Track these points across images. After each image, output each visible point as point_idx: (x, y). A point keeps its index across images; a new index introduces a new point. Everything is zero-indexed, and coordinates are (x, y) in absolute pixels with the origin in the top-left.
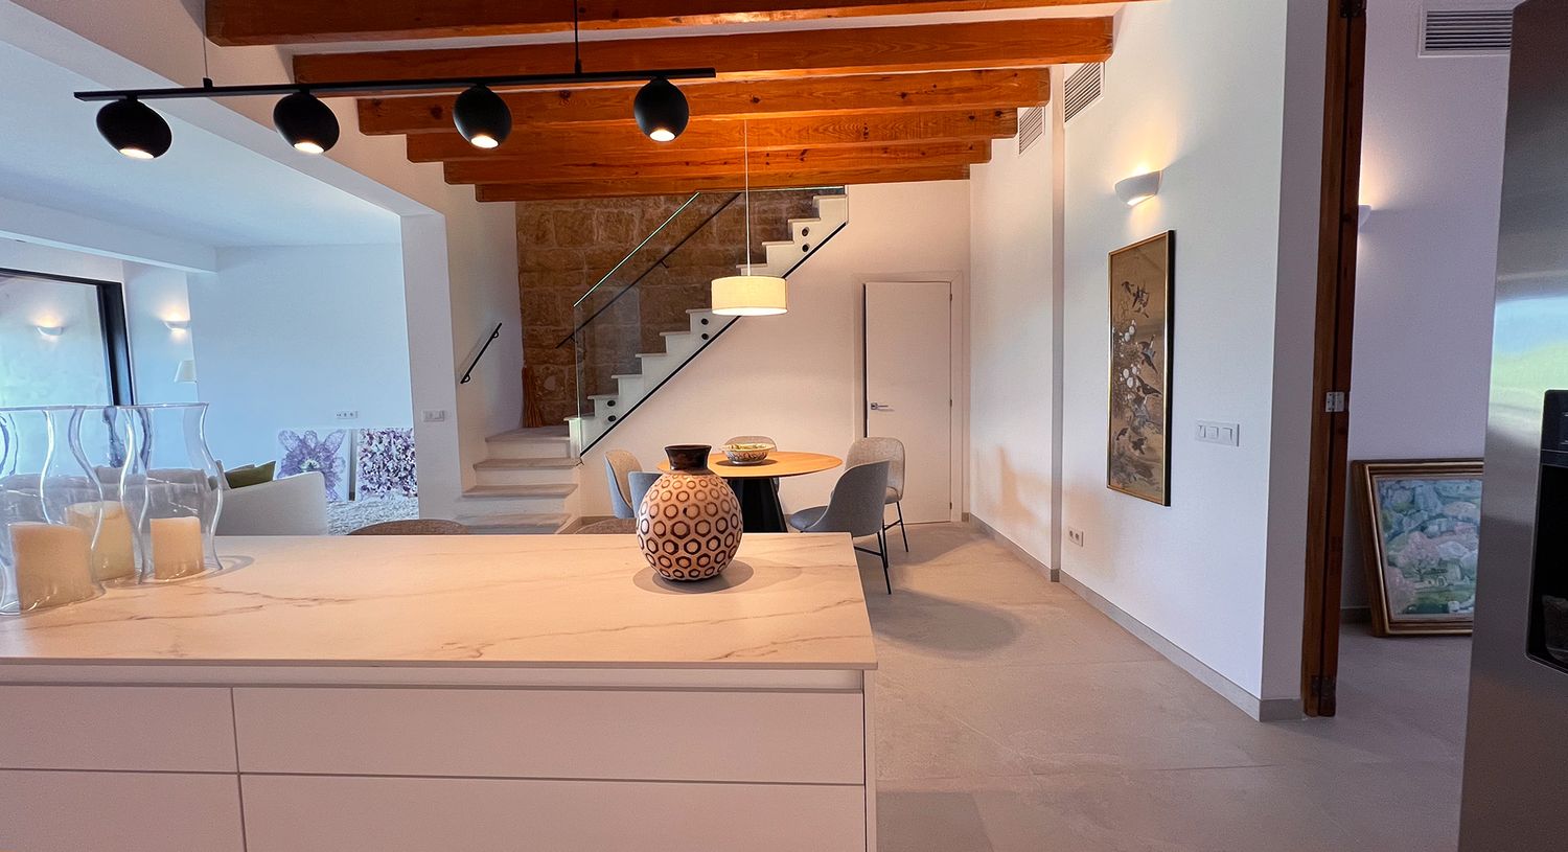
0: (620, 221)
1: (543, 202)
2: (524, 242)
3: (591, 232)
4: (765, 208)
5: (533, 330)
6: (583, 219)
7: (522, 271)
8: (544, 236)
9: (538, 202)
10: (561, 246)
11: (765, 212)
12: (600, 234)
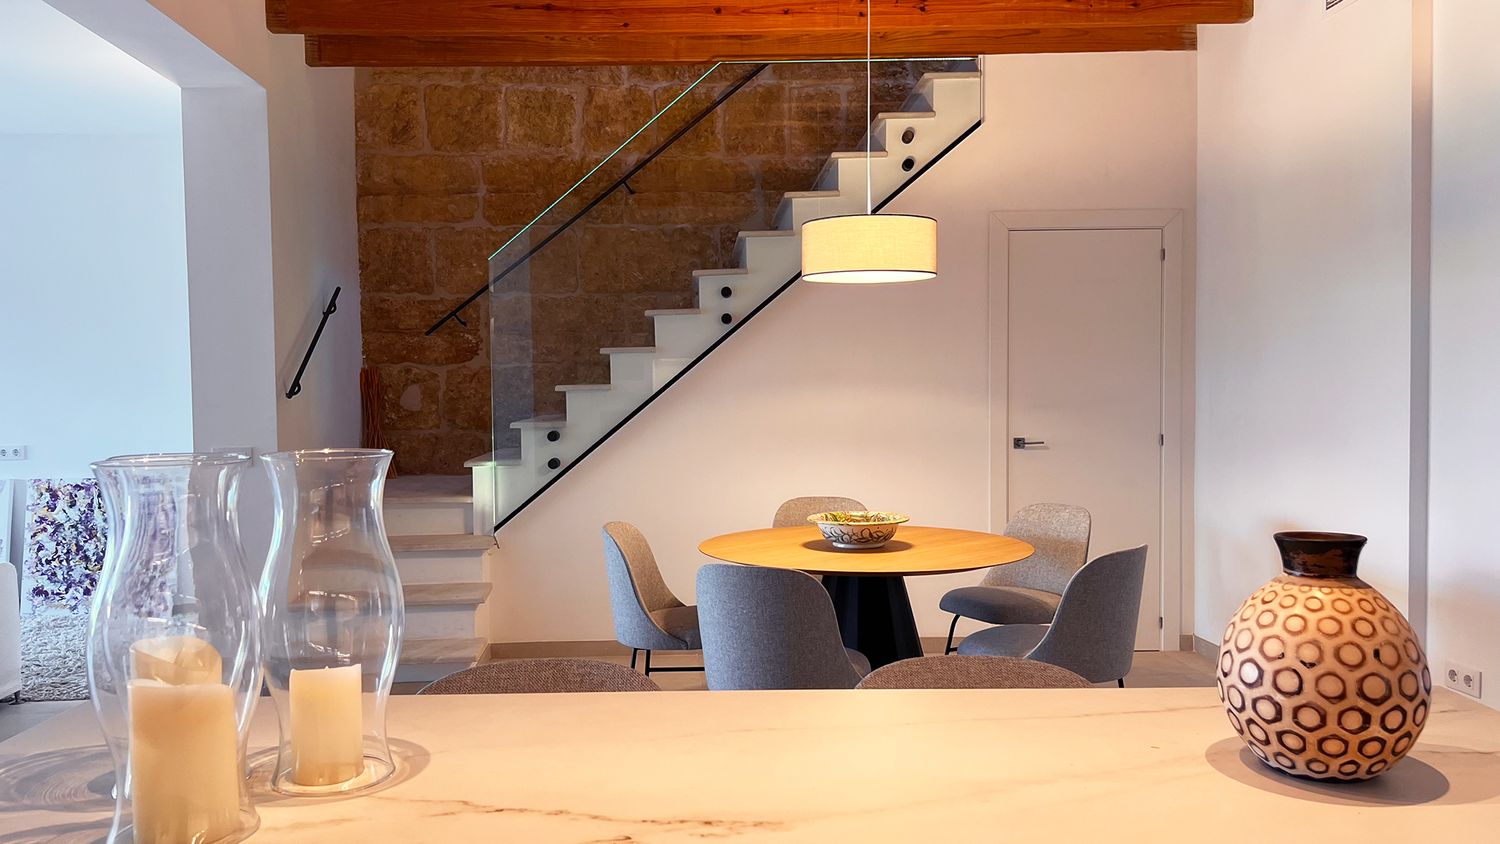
0: (549, 109)
1: (404, 69)
2: (369, 139)
3: (494, 126)
4: (811, 91)
5: (383, 301)
6: (480, 102)
7: (363, 193)
8: (406, 129)
9: (395, 68)
10: (437, 149)
11: (810, 98)
12: (510, 130)
